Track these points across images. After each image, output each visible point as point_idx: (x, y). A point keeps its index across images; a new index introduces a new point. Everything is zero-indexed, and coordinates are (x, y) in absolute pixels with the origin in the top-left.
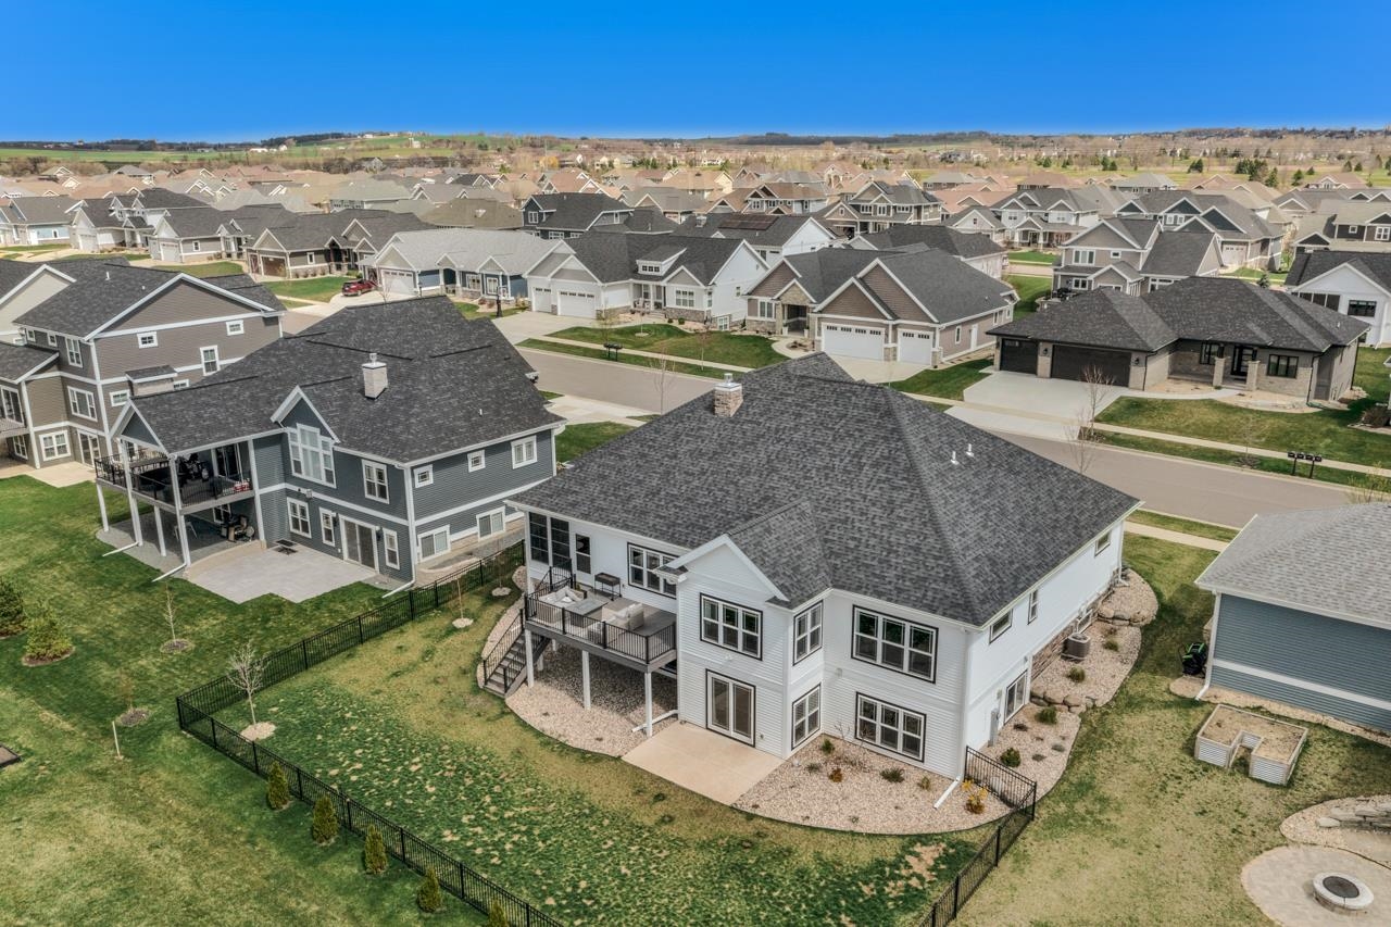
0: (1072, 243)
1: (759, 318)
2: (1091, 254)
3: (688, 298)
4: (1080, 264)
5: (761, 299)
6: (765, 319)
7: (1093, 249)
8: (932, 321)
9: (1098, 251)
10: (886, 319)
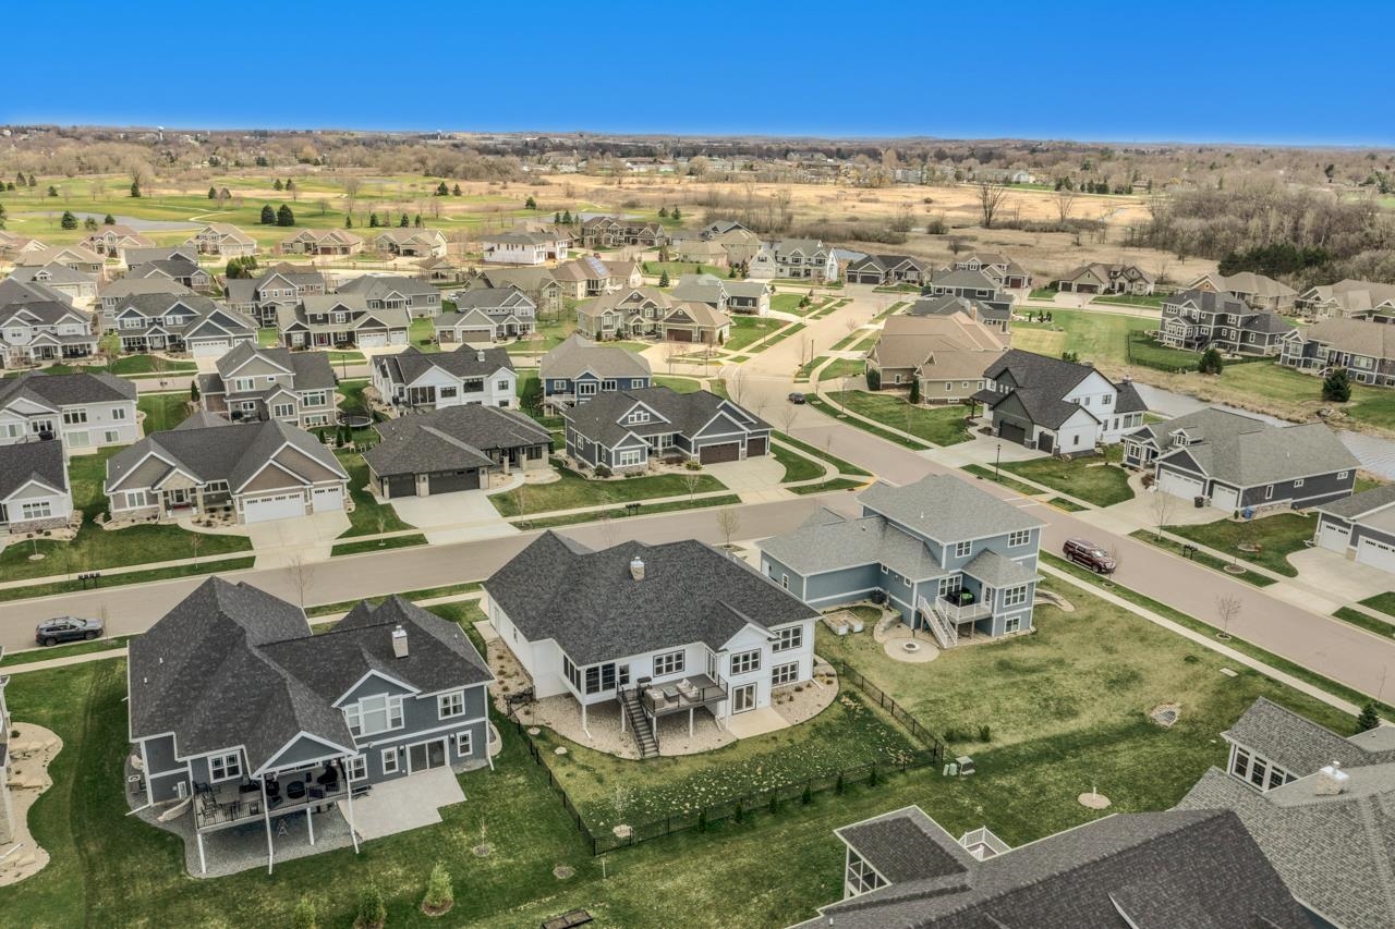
0: (235, 375)
1: (129, 509)
2: (251, 382)
3: (41, 508)
4: (243, 390)
5: (127, 492)
6: (137, 507)
7: (252, 377)
8: (341, 478)
9: (256, 379)
10: (305, 484)
